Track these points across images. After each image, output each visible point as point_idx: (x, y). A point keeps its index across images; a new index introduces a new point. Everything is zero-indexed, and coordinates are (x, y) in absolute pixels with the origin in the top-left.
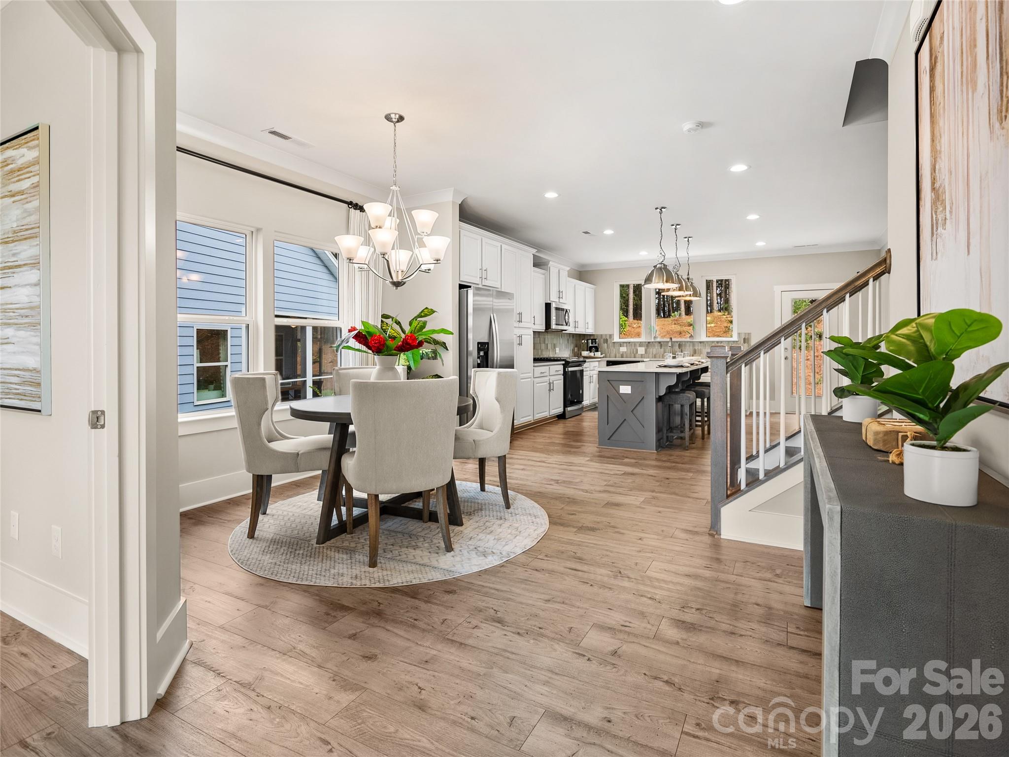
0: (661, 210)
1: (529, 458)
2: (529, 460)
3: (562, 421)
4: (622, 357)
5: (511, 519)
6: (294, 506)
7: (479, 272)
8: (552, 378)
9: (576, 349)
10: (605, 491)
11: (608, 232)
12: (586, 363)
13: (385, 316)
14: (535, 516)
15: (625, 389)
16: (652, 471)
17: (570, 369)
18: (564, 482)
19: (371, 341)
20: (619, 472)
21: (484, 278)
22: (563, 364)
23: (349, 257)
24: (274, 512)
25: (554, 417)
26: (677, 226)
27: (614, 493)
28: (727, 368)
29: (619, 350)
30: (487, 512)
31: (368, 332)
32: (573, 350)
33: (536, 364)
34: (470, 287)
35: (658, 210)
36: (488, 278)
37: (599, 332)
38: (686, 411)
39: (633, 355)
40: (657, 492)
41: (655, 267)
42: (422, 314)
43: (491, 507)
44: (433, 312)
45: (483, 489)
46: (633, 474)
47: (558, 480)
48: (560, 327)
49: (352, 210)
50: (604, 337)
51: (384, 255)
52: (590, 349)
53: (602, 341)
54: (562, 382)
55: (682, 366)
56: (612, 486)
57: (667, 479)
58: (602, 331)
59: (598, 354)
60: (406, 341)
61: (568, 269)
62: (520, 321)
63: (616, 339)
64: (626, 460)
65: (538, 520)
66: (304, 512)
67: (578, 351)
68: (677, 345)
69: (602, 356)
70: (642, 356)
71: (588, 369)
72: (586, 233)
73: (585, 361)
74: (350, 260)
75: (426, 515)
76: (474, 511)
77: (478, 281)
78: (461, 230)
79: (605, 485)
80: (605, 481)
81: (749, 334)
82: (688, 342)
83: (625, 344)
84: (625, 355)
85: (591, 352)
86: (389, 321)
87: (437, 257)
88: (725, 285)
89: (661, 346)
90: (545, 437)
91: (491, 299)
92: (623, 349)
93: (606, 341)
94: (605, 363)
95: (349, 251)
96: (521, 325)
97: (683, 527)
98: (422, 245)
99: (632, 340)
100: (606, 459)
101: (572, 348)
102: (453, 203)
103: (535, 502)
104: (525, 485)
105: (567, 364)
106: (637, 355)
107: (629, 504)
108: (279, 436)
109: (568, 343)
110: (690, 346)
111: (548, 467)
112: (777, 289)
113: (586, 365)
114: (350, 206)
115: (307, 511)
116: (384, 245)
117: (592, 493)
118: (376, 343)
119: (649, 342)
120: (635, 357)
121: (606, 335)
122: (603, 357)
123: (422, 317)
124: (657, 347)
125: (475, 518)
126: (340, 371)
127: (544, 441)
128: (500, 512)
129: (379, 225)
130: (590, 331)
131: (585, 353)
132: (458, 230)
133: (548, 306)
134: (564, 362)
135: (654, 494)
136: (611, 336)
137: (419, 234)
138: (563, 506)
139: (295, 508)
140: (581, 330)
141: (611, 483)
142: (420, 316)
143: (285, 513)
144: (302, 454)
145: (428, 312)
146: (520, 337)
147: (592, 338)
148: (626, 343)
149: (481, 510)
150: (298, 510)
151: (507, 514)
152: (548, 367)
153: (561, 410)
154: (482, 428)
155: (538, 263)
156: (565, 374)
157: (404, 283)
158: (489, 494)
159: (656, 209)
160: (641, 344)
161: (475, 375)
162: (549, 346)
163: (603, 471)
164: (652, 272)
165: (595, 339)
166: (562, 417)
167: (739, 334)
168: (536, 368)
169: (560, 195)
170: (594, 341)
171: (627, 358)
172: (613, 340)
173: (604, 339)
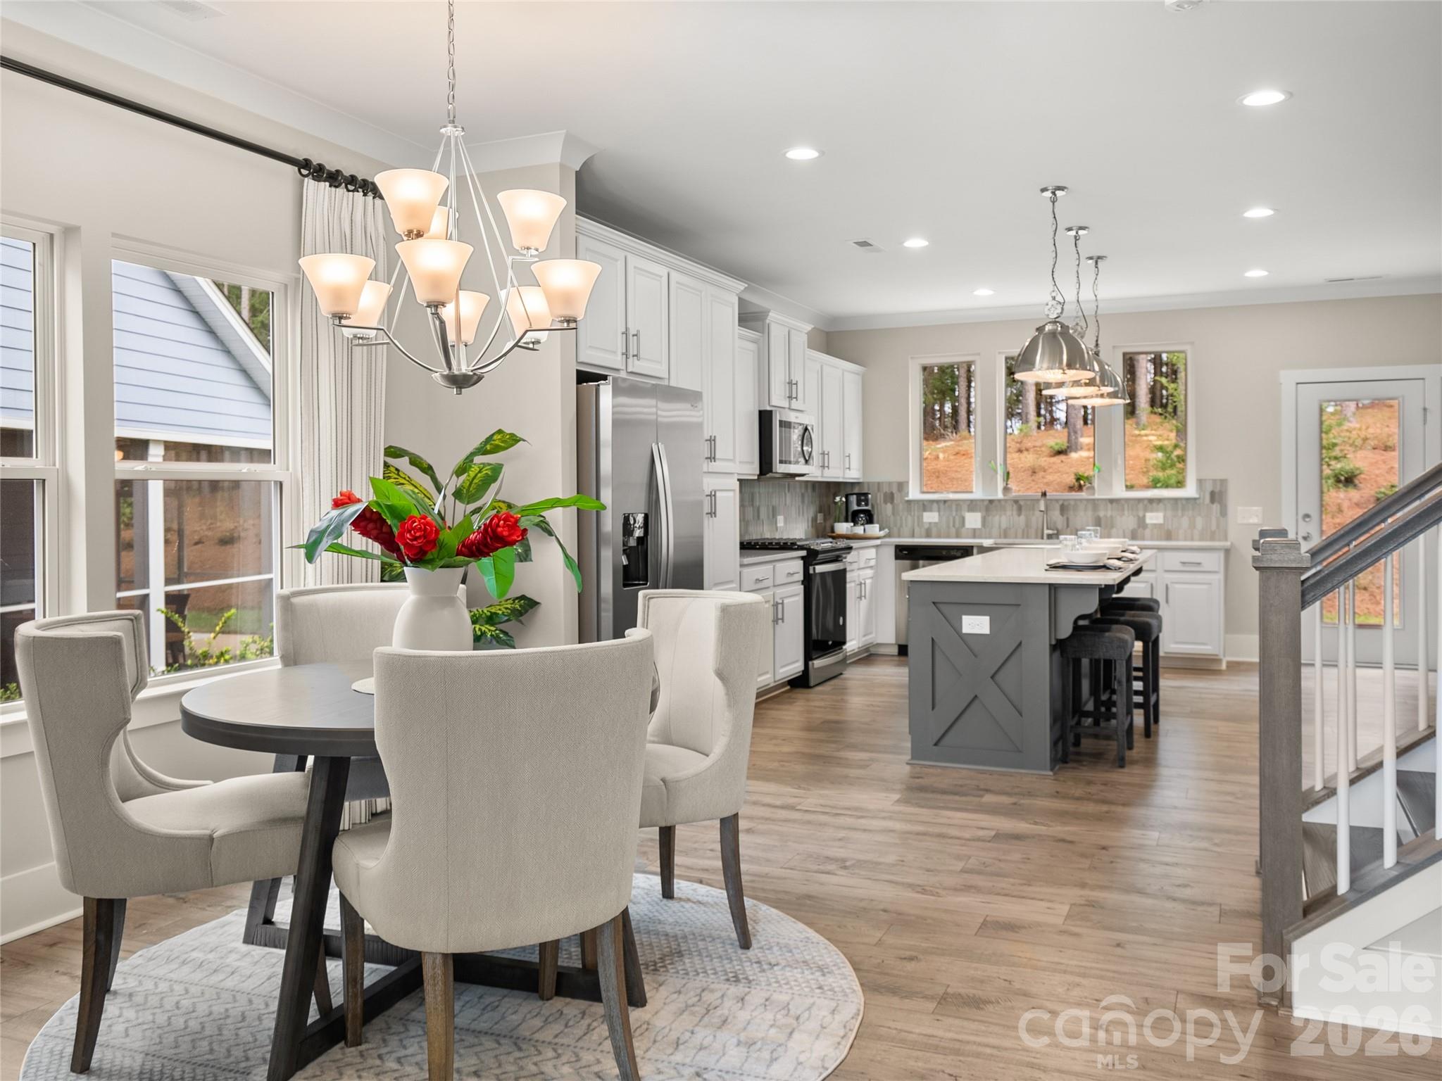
0: (1054, 193)
1: (755, 798)
2: (755, 803)
3: (801, 694)
4: (928, 535)
5: (762, 978)
6: (184, 963)
7: (620, 340)
8: (781, 592)
9: (820, 517)
10: (968, 888)
11: (916, 243)
12: (853, 553)
13: (393, 452)
14: (820, 969)
15: (976, 624)
16: (1059, 828)
17: (820, 569)
18: (860, 864)
19: (401, 535)
20: (981, 833)
21: (631, 354)
22: (803, 558)
23: (338, 309)
24: (132, 983)
25: (783, 685)
26: (1081, 232)
27: (990, 892)
28: (1303, 595)
29: (920, 518)
30: (697, 960)
31: (391, 509)
32: (814, 519)
33: (747, 560)
34: (604, 378)
35: (1048, 194)
36: (642, 355)
37: (875, 477)
38: (1118, 674)
39: (953, 531)
40: (1093, 888)
41: (1040, 329)
42: (488, 447)
43: (701, 945)
44: (514, 440)
45: (668, 893)
46: (1018, 837)
47: (844, 860)
48: (792, 469)
49: (310, 183)
50: (886, 489)
51: (436, 307)
52: (854, 517)
53: (880, 497)
54: (800, 599)
55: (1105, 567)
56: (979, 873)
57: (1104, 848)
58: (883, 474)
59: (874, 529)
60: (494, 531)
61: (809, 327)
62: (712, 458)
63: (914, 493)
64: (989, 798)
65: (830, 979)
66: (215, 979)
67: (825, 519)
68: (1057, 506)
69: (882, 533)
70: (975, 533)
71: (855, 566)
72: (864, 244)
73: (850, 548)
74: (340, 318)
75: (549, 979)
76: (662, 959)
77: (616, 360)
78: (581, 237)
79: (963, 871)
80: (958, 857)
81: (1223, 482)
82: (1081, 500)
83: (935, 505)
84: (934, 531)
85: (855, 523)
86: (403, 463)
87: (569, 313)
88: (1167, 369)
89: (1020, 509)
90: (775, 738)
91: (653, 402)
92: (931, 517)
93: (890, 498)
94: (892, 551)
95: (338, 294)
96: (714, 466)
97: (1193, 989)
98: (528, 279)
99: (952, 496)
100: (939, 796)
101: (811, 514)
102: (563, 167)
103: (807, 924)
104: (766, 876)
105: (811, 558)
106: (963, 531)
107: (1039, 924)
108: (146, 784)
109: (803, 502)
110: (1086, 510)
111: (809, 822)
112: (1288, 378)
113: (850, 558)
114: (304, 172)
115: (221, 976)
116: (436, 281)
117: (938, 895)
118: (415, 539)
119: (991, 501)
120: (958, 536)
121: (890, 484)
122: (884, 537)
123: (486, 453)
124: (1011, 511)
125: (673, 980)
126: (295, 600)
127: (777, 749)
128: (731, 960)
129: (415, 226)
130: (853, 475)
131: (843, 528)
132: (575, 234)
133: (765, 418)
134: (804, 553)
135: (1086, 892)
136: (902, 486)
137: (517, 253)
138: (879, 934)
139: (186, 969)
140: (834, 474)
141: (973, 863)
142: (482, 451)
143: (163, 986)
144: (223, 837)
145: (500, 442)
146: (712, 496)
147: (856, 491)
148: (938, 502)
149: (680, 954)
150: (197, 976)
151: (745, 962)
152: (770, 567)
153: (797, 667)
154: (669, 742)
155: (749, 318)
156: (808, 580)
157: (480, 378)
158: (687, 905)
159: (1043, 190)
160: (973, 505)
161: (647, 607)
162: (764, 513)
163: (944, 830)
164: (1034, 342)
165: (866, 494)
166: (800, 682)
167: (1200, 482)
168: (745, 570)
169: (822, 153)
170: (863, 497)
171: (939, 537)
172: (907, 494)
173: (885, 494)
